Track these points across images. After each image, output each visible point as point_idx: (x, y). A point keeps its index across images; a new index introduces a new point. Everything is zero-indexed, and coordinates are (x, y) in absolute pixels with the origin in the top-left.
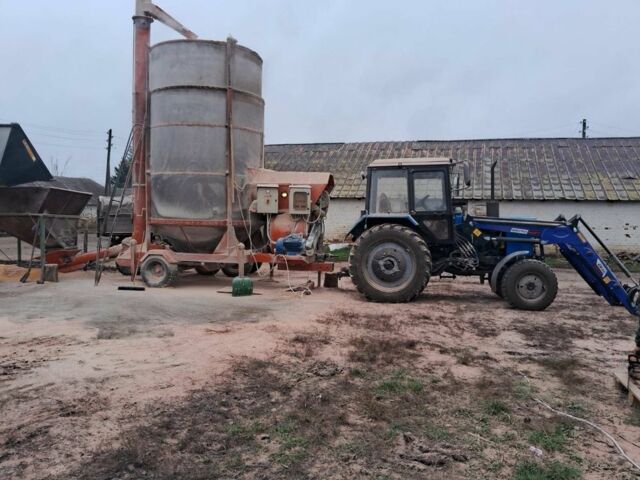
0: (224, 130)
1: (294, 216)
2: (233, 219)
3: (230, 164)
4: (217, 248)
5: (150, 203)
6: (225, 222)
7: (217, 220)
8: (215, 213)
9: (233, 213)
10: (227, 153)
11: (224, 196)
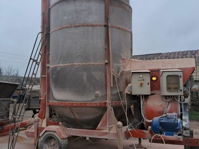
0: (104, 28)
1: (166, 97)
2: (112, 100)
3: (109, 56)
4: (99, 126)
5: (49, 89)
6: (105, 103)
7: (98, 102)
8: (97, 96)
9: (112, 95)
10: (106, 47)
11: (104, 81)
